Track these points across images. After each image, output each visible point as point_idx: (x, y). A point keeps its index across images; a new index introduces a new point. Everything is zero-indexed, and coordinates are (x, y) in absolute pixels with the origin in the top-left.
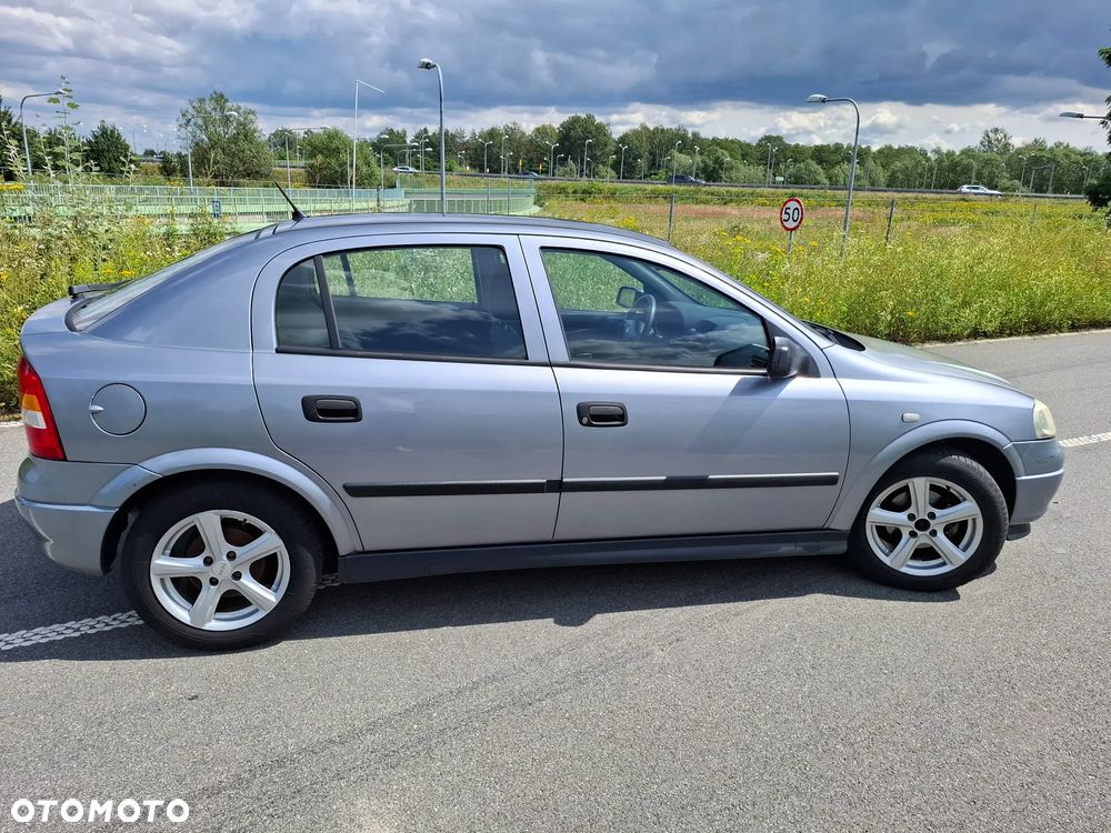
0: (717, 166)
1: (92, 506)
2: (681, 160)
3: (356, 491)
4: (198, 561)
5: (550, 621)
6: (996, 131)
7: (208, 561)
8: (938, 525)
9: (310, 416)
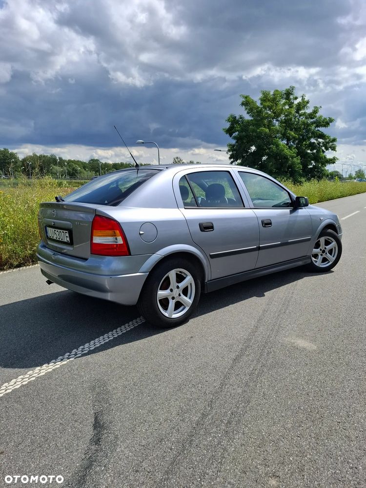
0: (74, 172)
1: (139, 273)
2: (57, 168)
3: (212, 257)
4: (168, 291)
5: (255, 297)
6: (177, 158)
7: (171, 290)
8: (327, 251)
9: (202, 230)
